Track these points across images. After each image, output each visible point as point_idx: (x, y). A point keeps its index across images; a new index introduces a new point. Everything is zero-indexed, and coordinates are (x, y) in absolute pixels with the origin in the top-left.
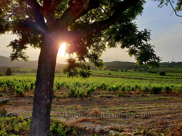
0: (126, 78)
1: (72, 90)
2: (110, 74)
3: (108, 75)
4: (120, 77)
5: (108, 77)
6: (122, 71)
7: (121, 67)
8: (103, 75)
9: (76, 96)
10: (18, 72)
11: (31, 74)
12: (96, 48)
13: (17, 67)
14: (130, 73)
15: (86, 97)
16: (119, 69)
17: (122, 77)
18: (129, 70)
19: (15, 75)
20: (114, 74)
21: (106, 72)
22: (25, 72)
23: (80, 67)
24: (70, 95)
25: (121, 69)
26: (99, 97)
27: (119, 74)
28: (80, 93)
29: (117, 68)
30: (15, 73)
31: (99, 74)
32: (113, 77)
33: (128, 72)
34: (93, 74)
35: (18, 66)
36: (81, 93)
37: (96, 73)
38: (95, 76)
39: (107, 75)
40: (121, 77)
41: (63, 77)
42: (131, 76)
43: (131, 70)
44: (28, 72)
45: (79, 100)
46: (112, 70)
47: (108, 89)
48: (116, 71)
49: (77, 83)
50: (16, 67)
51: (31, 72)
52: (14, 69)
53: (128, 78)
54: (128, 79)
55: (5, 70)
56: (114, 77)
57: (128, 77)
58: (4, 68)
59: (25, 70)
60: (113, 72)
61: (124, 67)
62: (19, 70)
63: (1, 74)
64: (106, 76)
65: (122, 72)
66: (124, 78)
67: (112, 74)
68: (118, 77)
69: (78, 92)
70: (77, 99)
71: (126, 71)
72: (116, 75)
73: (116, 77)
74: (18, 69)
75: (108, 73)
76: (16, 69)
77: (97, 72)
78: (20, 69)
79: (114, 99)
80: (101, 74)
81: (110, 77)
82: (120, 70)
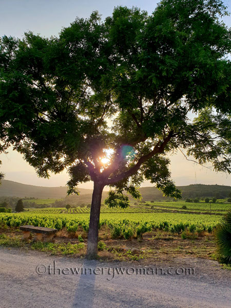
0: (214, 214)
1: (116, 229)
2: (184, 208)
3: (182, 210)
4: (202, 212)
5: (182, 212)
6: (207, 201)
7: (204, 195)
8: (173, 209)
9: (122, 238)
10: (34, 205)
11: (53, 209)
12: (135, 180)
13: (31, 199)
14: (221, 205)
15: (136, 238)
16: (201, 198)
17: (206, 213)
18: (220, 200)
19: (28, 210)
20: (192, 207)
21: (178, 204)
22: (43, 206)
23: (119, 198)
24: (114, 235)
25: (206, 198)
26: (155, 239)
27: (201, 208)
28: (126, 231)
29: (197, 196)
30: (29, 207)
31: (165, 209)
32: (190, 213)
33: (218, 203)
34: (154, 207)
35: (32, 197)
36: (128, 232)
37: (160, 206)
38: (158, 212)
39: (180, 210)
40: (204, 213)
41: (104, 213)
42: (222, 210)
43: (222, 201)
44: (48, 207)
45: (126, 242)
46: (189, 201)
47: (171, 229)
48: (196, 201)
49: (124, 221)
50: (29, 198)
51: (53, 206)
52: (27, 201)
53: (217, 214)
54: (217, 216)
55: (14, 203)
56: (192, 213)
57: (217, 212)
58: (13, 199)
59: (43, 203)
60: (190, 203)
61: (211, 195)
62: (34, 203)
63: (10, 210)
64: (178, 212)
65: (206, 204)
66: (210, 214)
67: (188, 207)
68: (199, 213)
69: (124, 230)
70: (123, 241)
71: (214, 202)
72: (196, 210)
73: (196, 213)
74: (32, 201)
75: (181, 207)
76: (31, 201)
77: (162, 205)
78: (36, 201)
79: (174, 242)
80: (169, 207)
81: (186, 213)
82: (202, 200)
